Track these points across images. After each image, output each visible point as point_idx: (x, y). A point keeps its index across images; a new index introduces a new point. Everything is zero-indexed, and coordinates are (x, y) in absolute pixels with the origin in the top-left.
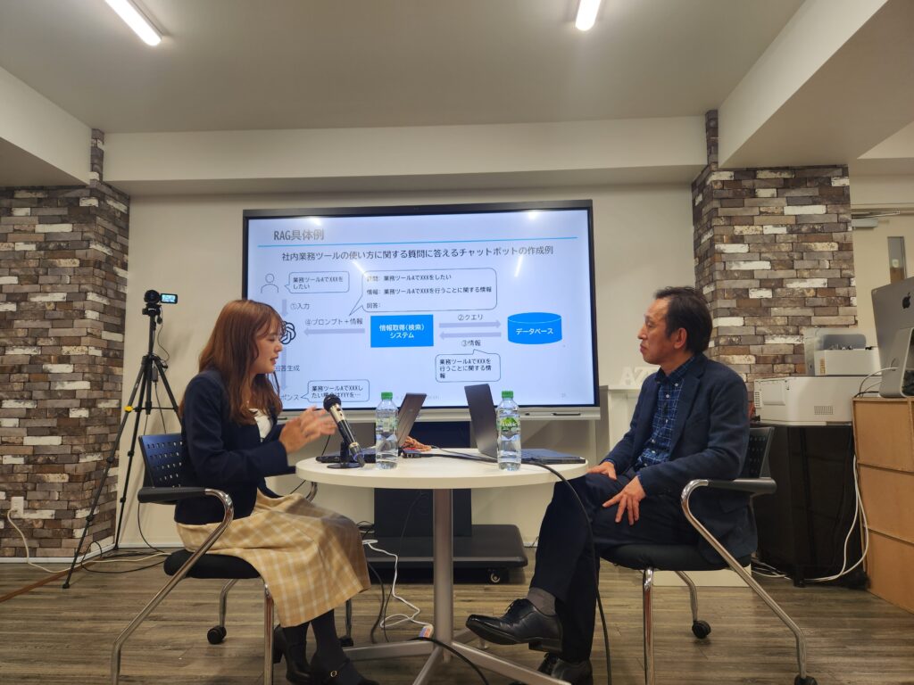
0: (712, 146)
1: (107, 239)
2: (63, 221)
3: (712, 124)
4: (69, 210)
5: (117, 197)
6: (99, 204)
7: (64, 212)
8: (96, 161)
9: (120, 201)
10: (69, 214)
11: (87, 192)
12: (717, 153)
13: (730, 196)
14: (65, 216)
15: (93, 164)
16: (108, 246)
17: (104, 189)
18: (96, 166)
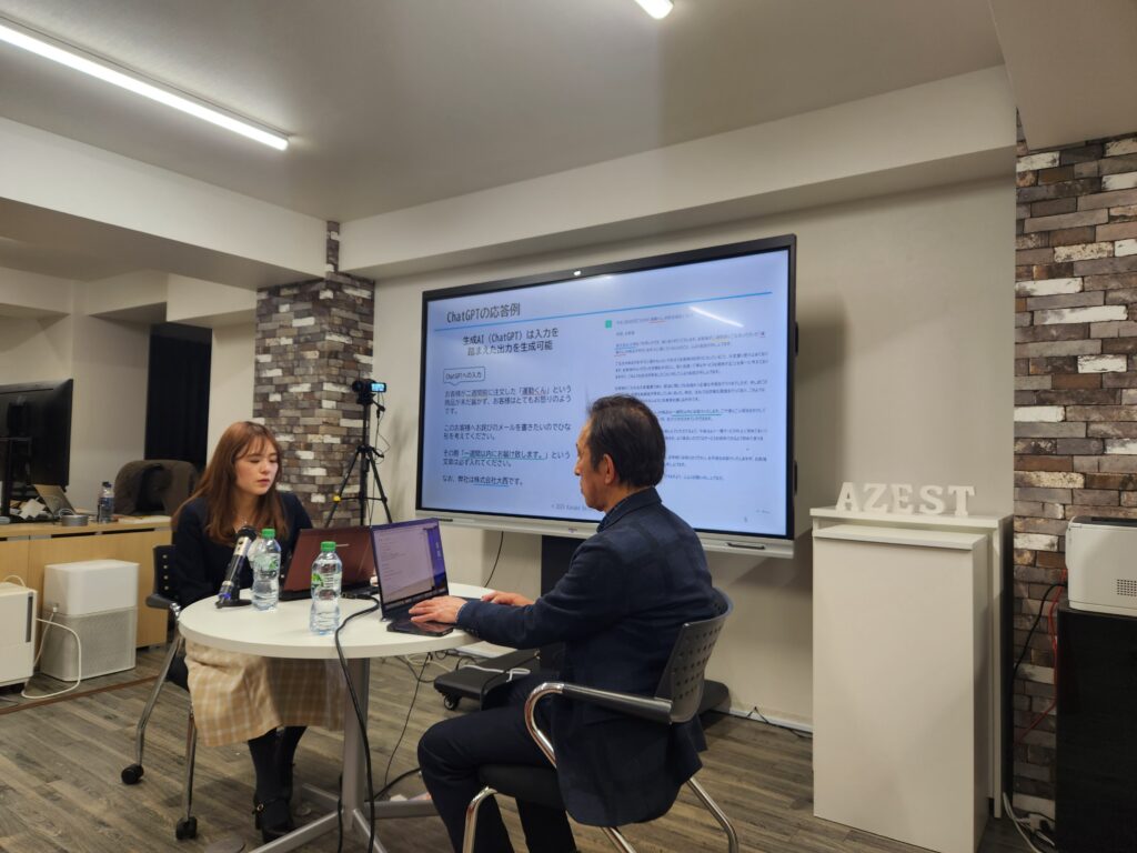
2: (309, 314)
4: (313, 303)
5: (358, 284)
6: (335, 295)
7: (307, 306)
8: (331, 253)
9: (362, 287)
10: (311, 308)
11: (323, 285)
14: (307, 310)
15: (328, 256)
16: (346, 334)
17: (340, 280)
18: (331, 258)
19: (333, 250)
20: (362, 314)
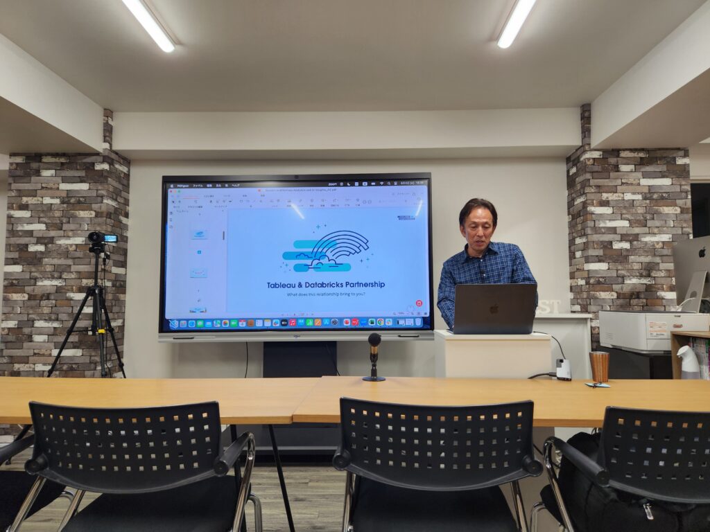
0: (586, 131)
1: (115, 195)
2: (82, 181)
3: (586, 114)
4: (86, 172)
5: (122, 161)
6: (110, 168)
7: (82, 174)
8: (107, 134)
9: (123, 164)
10: (86, 175)
11: (101, 159)
12: (589, 137)
13: (600, 170)
14: (83, 177)
15: (105, 137)
16: (116, 200)
17: (113, 156)
18: (107, 138)
19: (108, 132)
20: (123, 185)
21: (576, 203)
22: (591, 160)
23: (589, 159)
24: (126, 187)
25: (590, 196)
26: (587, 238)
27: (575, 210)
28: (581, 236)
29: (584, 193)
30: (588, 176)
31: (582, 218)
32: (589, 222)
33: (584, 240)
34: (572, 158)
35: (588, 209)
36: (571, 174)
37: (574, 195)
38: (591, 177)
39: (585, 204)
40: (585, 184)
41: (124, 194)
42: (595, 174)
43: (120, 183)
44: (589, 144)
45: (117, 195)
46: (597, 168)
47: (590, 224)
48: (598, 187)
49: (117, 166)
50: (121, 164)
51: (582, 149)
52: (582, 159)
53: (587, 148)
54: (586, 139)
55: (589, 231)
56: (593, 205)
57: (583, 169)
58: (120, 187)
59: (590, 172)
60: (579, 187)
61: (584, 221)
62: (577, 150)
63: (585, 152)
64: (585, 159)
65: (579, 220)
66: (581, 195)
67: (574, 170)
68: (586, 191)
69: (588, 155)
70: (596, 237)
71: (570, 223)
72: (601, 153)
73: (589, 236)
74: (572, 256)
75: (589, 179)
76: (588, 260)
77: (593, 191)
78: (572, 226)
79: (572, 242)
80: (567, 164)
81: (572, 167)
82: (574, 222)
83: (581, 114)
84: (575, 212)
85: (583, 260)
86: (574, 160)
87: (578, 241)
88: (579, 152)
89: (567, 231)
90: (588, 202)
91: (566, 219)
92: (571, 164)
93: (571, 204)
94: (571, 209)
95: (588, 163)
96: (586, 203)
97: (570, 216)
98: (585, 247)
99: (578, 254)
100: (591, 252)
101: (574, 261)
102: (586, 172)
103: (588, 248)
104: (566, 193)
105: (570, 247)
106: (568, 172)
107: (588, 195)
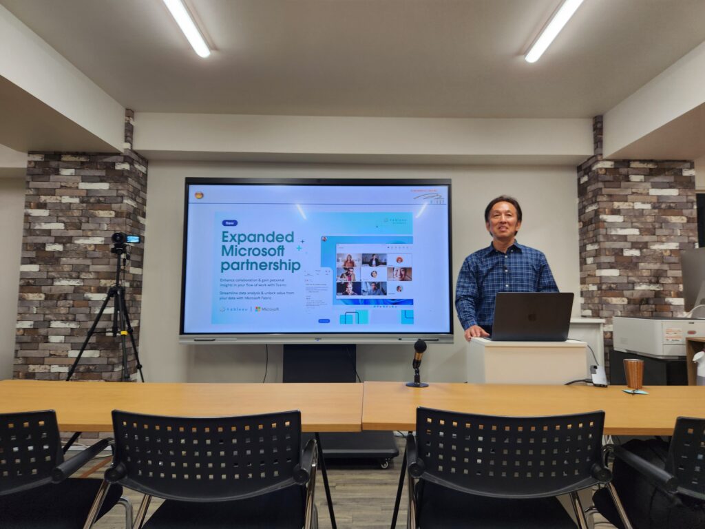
0: (598, 142)
1: (134, 195)
2: (102, 180)
3: (599, 125)
4: (106, 171)
5: (141, 161)
6: (130, 168)
7: (103, 173)
8: (128, 134)
9: (142, 164)
10: (106, 175)
11: (121, 159)
12: (602, 147)
13: (611, 179)
14: (103, 176)
15: (126, 137)
16: (135, 200)
17: (134, 156)
18: (128, 138)
19: (129, 132)
20: (142, 185)
21: (587, 211)
22: (603, 170)
23: (601, 169)
24: (144, 187)
25: (603, 205)
26: (599, 245)
27: (586, 217)
28: (593, 243)
29: (596, 202)
30: (600, 185)
31: (594, 225)
32: (601, 229)
33: (596, 247)
34: (583, 167)
35: (601, 217)
36: (582, 182)
37: (585, 203)
38: (603, 187)
39: (597, 213)
40: (597, 193)
41: (142, 194)
42: (607, 183)
43: (139, 183)
44: (601, 155)
45: (136, 195)
46: (609, 177)
47: (602, 231)
48: (610, 196)
49: (137, 166)
50: (140, 164)
51: (595, 158)
52: (594, 168)
53: (599, 158)
54: (599, 150)
55: (601, 238)
56: (605, 213)
57: (595, 178)
58: (139, 187)
59: (602, 181)
60: (590, 195)
61: (596, 228)
62: (589, 160)
63: (597, 161)
64: (597, 169)
65: (590, 227)
66: (593, 203)
67: (585, 179)
68: (598, 200)
69: (600, 165)
70: (608, 245)
71: (581, 230)
72: (613, 163)
73: (602, 244)
74: (583, 262)
75: (601, 189)
76: (600, 266)
77: (605, 199)
78: (583, 233)
79: (583, 249)
80: (578, 172)
81: (583, 176)
82: (585, 228)
83: (594, 125)
84: (587, 219)
85: (595, 266)
86: (586, 169)
87: (590, 247)
88: (590, 162)
89: (577, 237)
90: (601, 210)
91: (577, 226)
92: (582, 173)
93: (582, 211)
94: (582, 217)
95: (600, 172)
96: (599, 212)
97: (581, 223)
98: (597, 254)
99: (590, 260)
100: (604, 259)
101: (584, 267)
102: (598, 181)
103: (600, 255)
104: (577, 200)
105: (580, 253)
106: (579, 180)
107: (600, 203)
